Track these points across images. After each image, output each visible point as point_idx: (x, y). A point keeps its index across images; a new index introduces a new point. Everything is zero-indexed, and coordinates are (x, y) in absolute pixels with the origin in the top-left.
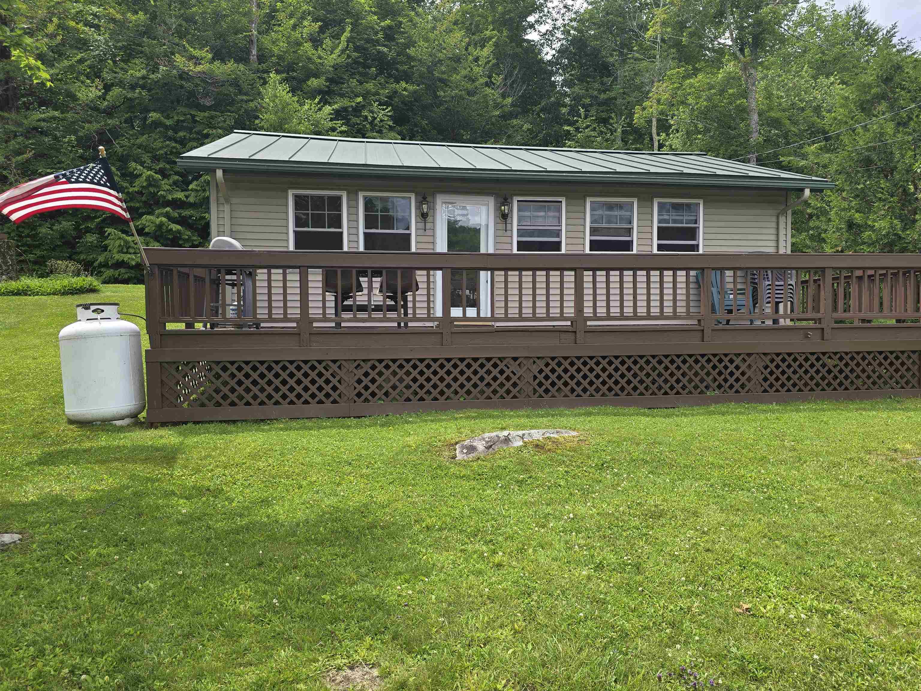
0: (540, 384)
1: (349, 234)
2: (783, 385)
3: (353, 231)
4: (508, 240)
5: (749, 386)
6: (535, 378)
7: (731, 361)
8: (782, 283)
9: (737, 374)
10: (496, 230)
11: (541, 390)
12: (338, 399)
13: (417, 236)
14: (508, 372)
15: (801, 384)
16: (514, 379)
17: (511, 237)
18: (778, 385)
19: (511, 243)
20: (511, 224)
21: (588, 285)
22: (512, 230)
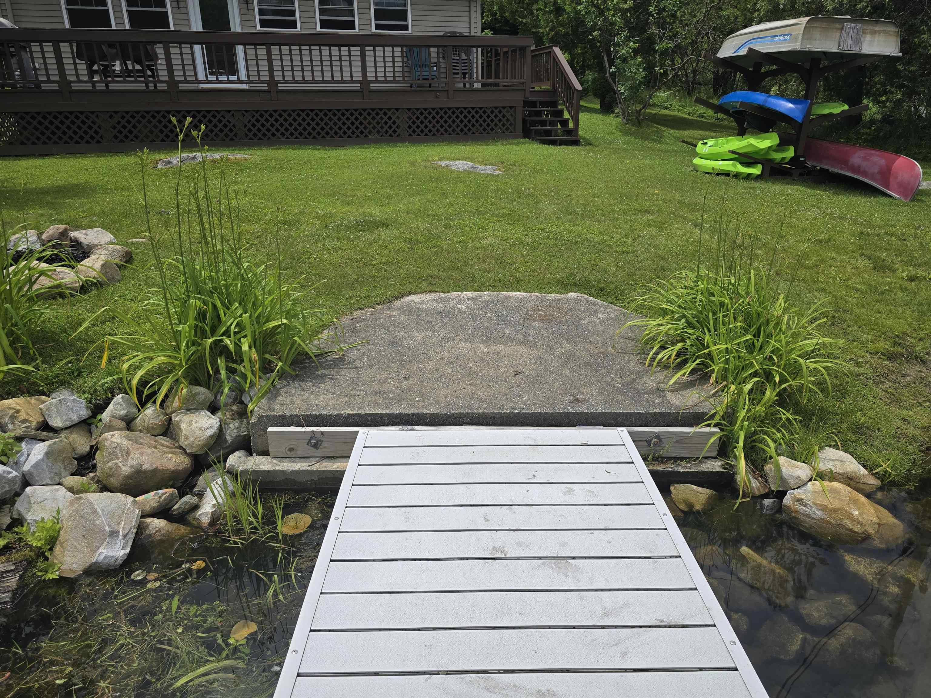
0: (250, 130)
1: (114, 12)
2: (422, 131)
3: (117, 9)
4: (251, 18)
5: (398, 131)
6: (246, 126)
7: (385, 114)
8: (458, 58)
9: (390, 123)
10: (240, 9)
11: (251, 135)
12: (100, 140)
13: (173, 13)
14: (224, 121)
15: (434, 130)
16: (230, 126)
17: (254, 15)
18: (418, 131)
19: (255, 21)
20: (253, 4)
21: (276, 58)
22: (254, 9)
